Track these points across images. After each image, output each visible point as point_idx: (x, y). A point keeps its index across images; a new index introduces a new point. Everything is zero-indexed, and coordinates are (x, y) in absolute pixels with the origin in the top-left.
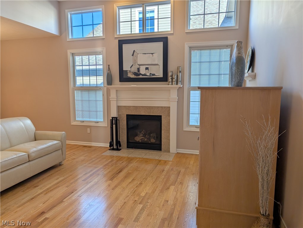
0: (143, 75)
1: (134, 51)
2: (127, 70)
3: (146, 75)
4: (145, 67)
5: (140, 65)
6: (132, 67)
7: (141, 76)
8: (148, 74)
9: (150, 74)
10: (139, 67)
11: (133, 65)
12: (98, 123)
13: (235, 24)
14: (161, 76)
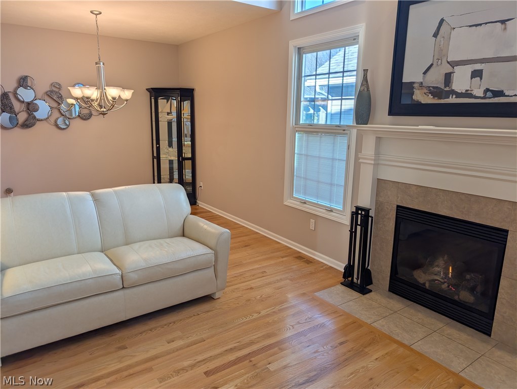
1: (441, 21)
2: (414, 83)
3: (470, 96)
4: (469, 69)
5: (454, 64)
6: (429, 73)
8: (479, 92)
9: (487, 90)
11: (432, 65)
12: (331, 211)
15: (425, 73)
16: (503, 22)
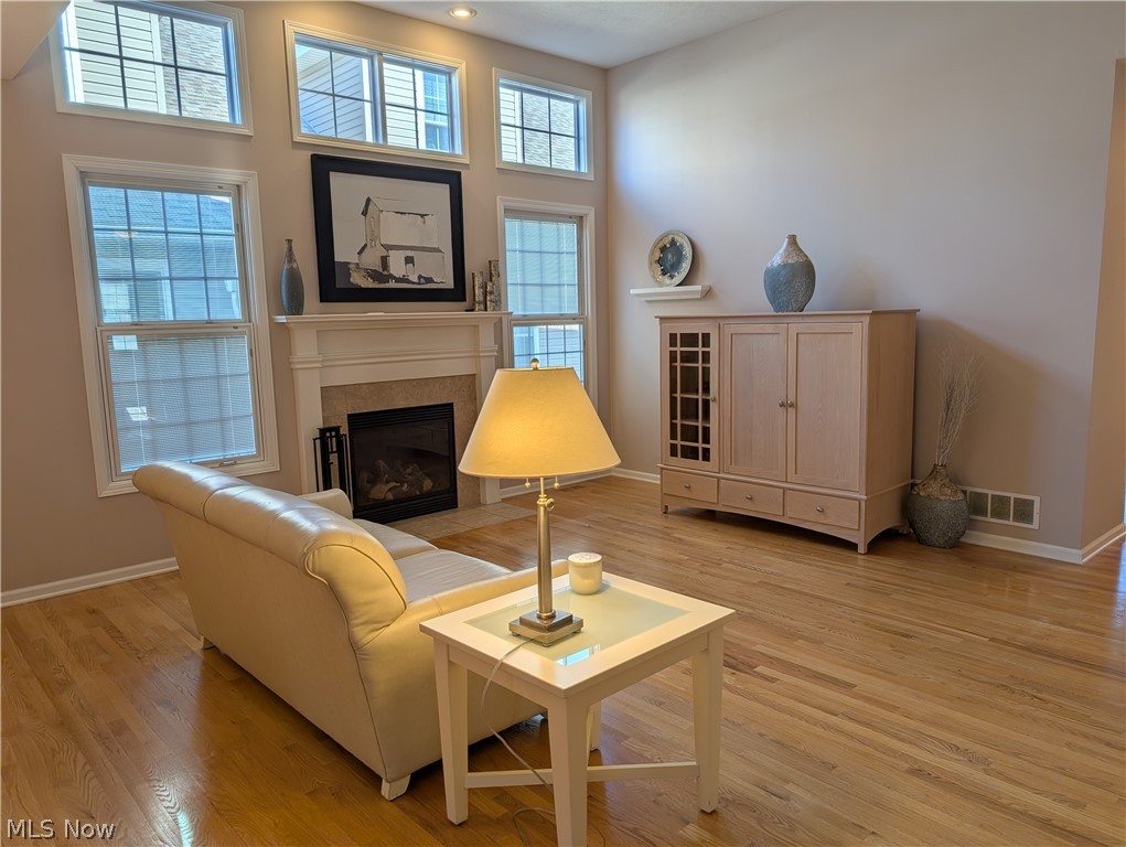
0: (398, 280)
1: (368, 200)
2: (349, 263)
3: (408, 281)
4: (402, 255)
5: (388, 248)
6: (363, 254)
7: (392, 285)
8: (414, 278)
9: (420, 277)
10: (385, 253)
11: (366, 245)
12: (234, 464)
13: (584, 169)
14: (449, 283)
15: (360, 253)
16: (422, 216)
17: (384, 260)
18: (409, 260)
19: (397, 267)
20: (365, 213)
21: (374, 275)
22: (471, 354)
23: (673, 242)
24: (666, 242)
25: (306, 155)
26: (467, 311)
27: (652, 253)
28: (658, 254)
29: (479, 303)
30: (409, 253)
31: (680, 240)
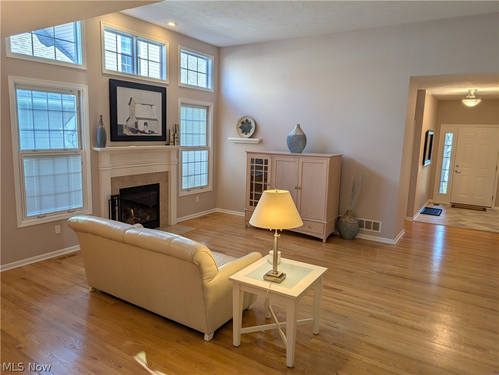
0: (141, 132)
1: (131, 99)
2: (123, 125)
3: (145, 133)
4: (143, 122)
5: (138, 119)
6: (129, 121)
7: (139, 134)
8: (147, 131)
9: (149, 131)
10: (136, 121)
11: (129, 118)
12: (74, 211)
13: (210, 87)
14: (160, 134)
16: (151, 106)
17: (136, 123)
18: (146, 124)
19: (141, 127)
20: (129, 104)
21: (132, 130)
22: (168, 163)
23: (247, 120)
24: (244, 120)
25: (107, 79)
26: (166, 145)
27: (238, 124)
28: (240, 125)
29: (172, 142)
30: (146, 121)
31: (250, 120)
